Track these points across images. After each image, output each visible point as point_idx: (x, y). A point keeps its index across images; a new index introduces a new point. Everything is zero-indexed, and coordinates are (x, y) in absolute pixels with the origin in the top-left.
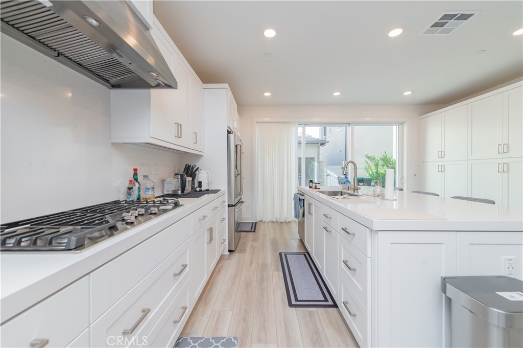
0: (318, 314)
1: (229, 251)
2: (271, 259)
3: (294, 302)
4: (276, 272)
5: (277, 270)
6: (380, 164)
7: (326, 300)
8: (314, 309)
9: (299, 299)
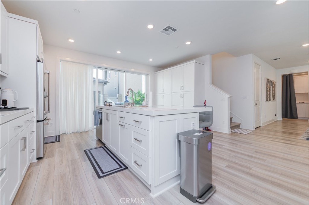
0: (118, 176)
1: (37, 159)
2: (78, 155)
3: (101, 175)
4: (84, 162)
5: (85, 160)
6: (137, 95)
7: (121, 167)
8: (115, 174)
9: (104, 172)
